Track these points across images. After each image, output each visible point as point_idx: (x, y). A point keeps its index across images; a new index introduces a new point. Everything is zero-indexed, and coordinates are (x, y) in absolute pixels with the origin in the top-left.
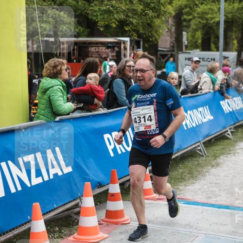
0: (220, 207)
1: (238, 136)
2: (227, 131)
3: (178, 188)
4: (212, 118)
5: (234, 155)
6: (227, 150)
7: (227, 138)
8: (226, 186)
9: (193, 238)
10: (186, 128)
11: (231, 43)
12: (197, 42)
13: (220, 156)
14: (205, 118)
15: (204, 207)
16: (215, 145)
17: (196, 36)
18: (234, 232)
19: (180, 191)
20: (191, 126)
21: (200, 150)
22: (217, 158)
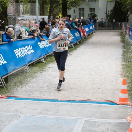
0: (35, 100)
1: (48, 61)
2: (42, 58)
3: (13, 91)
4: (33, 51)
5: (45, 71)
6: (42, 69)
7: (42, 62)
8: (39, 88)
9: (18, 118)
10: (18, 58)
11: (46, 11)
12: (29, 10)
13: (37, 72)
14: (29, 52)
15: (26, 101)
16: (35, 66)
17: (28, 7)
18: (41, 113)
19: (14, 92)
20: (21, 57)
21: (26, 69)
22: (36, 73)
